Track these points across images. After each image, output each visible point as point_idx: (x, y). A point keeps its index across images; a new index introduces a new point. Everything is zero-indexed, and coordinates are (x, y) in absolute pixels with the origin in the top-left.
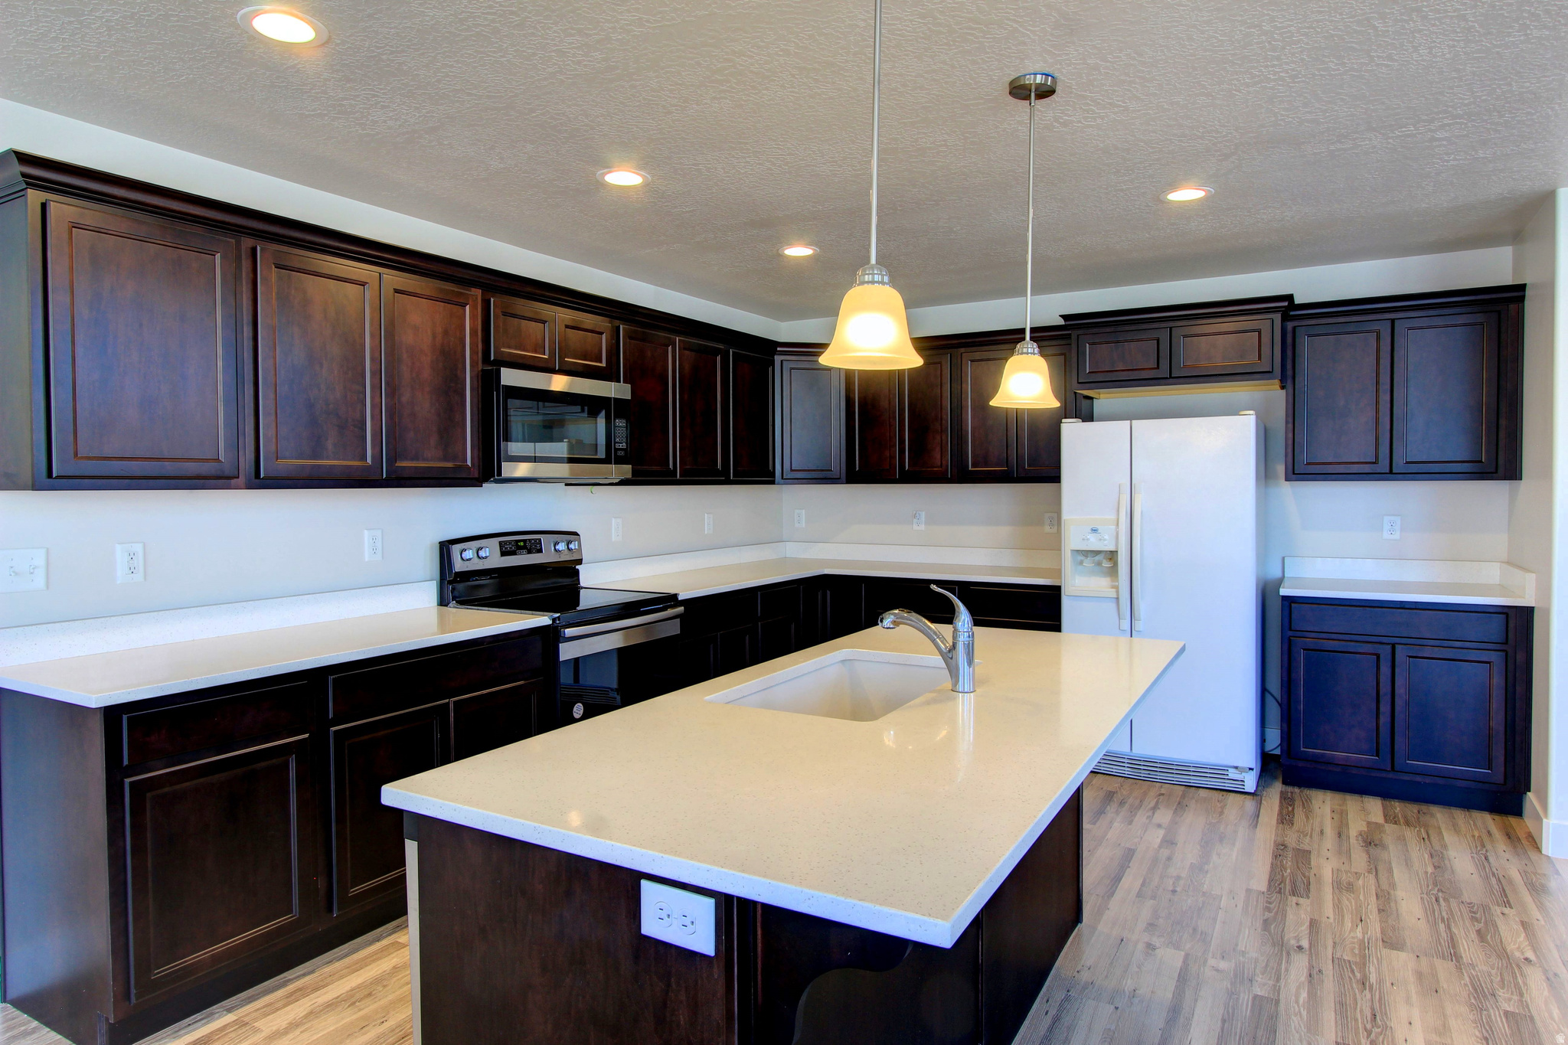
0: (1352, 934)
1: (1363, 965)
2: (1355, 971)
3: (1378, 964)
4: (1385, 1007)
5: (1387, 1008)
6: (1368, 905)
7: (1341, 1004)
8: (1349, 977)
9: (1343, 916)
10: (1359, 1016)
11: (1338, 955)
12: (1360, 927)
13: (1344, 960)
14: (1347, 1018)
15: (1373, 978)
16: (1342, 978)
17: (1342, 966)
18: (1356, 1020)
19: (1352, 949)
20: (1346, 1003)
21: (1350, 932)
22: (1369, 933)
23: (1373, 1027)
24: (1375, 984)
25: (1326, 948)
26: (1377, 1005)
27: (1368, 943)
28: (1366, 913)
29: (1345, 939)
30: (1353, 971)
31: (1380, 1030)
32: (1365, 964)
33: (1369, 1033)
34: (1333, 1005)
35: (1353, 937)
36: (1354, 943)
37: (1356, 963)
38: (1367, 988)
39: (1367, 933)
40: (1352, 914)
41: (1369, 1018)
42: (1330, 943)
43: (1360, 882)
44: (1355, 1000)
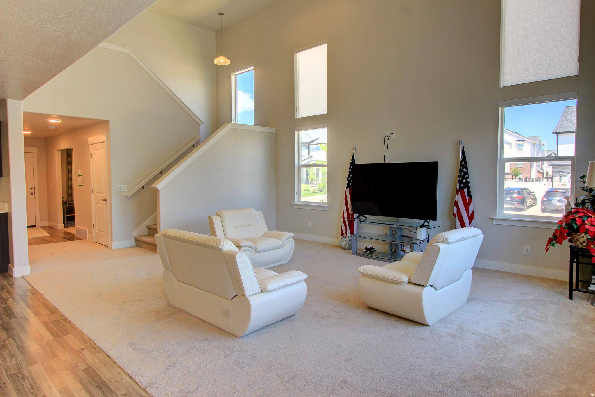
0: (12, 363)
1: (20, 372)
2: (18, 375)
3: (26, 368)
4: (35, 381)
5: (36, 381)
6: (14, 349)
7: (18, 390)
8: (17, 379)
9: (5, 358)
10: (26, 390)
11: (9, 373)
12: (14, 359)
13: (12, 374)
14: (22, 393)
15: (27, 374)
16: (14, 381)
17: (13, 376)
18: (26, 392)
19: (14, 368)
20: (19, 388)
21: (10, 363)
22: (18, 359)
23: (33, 390)
24: (28, 376)
25: (3, 373)
26: (32, 382)
27: (20, 363)
28: (14, 353)
29: (9, 366)
30: (17, 376)
31: (36, 390)
32: (21, 371)
33: (33, 393)
34: (14, 392)
35: (12, 364)
36: (14, 366)
37: (18, 373)
38: (26, 378)
39: (17, 360)
40: (8, 356)
41: (31, 388)
42: (4, 371)
43: (7, 342)
44: (22, 385)
